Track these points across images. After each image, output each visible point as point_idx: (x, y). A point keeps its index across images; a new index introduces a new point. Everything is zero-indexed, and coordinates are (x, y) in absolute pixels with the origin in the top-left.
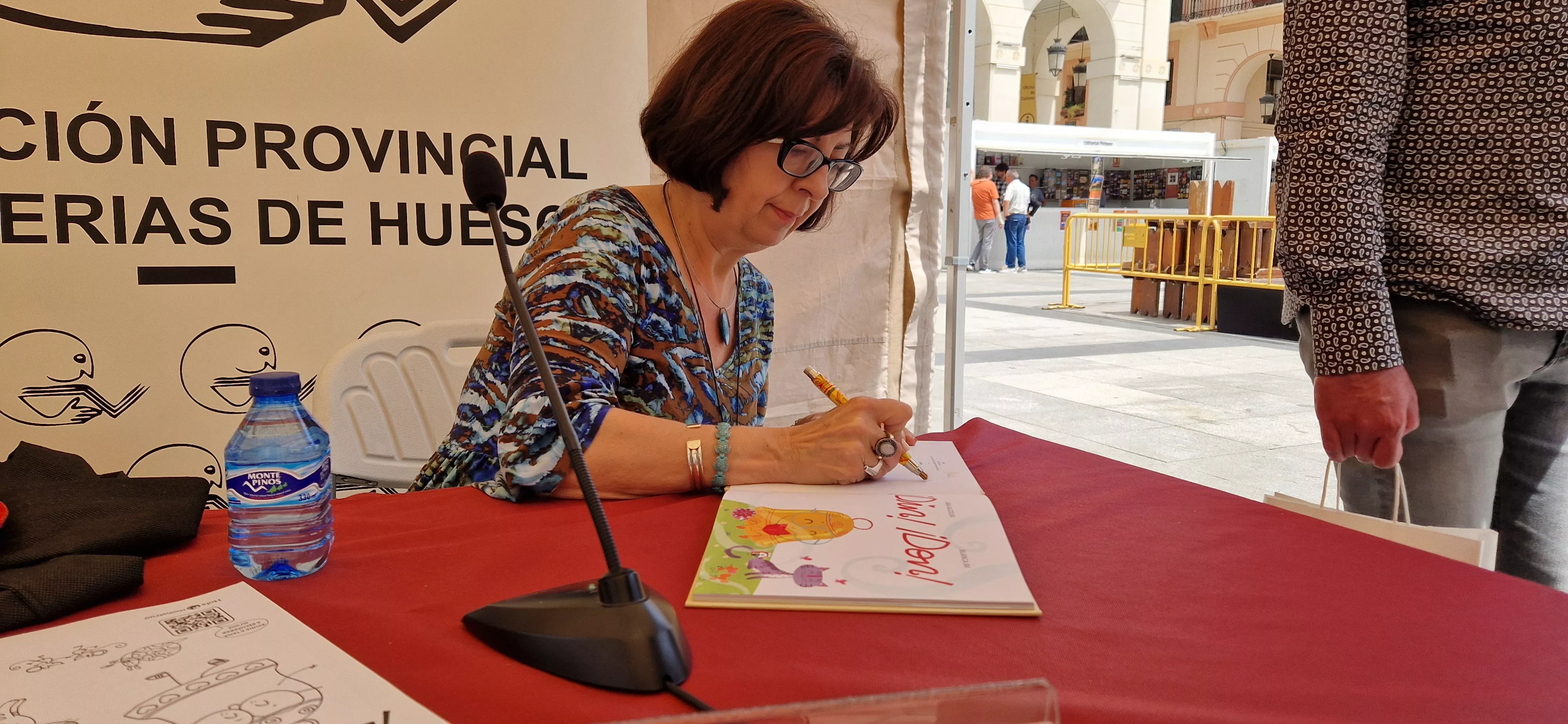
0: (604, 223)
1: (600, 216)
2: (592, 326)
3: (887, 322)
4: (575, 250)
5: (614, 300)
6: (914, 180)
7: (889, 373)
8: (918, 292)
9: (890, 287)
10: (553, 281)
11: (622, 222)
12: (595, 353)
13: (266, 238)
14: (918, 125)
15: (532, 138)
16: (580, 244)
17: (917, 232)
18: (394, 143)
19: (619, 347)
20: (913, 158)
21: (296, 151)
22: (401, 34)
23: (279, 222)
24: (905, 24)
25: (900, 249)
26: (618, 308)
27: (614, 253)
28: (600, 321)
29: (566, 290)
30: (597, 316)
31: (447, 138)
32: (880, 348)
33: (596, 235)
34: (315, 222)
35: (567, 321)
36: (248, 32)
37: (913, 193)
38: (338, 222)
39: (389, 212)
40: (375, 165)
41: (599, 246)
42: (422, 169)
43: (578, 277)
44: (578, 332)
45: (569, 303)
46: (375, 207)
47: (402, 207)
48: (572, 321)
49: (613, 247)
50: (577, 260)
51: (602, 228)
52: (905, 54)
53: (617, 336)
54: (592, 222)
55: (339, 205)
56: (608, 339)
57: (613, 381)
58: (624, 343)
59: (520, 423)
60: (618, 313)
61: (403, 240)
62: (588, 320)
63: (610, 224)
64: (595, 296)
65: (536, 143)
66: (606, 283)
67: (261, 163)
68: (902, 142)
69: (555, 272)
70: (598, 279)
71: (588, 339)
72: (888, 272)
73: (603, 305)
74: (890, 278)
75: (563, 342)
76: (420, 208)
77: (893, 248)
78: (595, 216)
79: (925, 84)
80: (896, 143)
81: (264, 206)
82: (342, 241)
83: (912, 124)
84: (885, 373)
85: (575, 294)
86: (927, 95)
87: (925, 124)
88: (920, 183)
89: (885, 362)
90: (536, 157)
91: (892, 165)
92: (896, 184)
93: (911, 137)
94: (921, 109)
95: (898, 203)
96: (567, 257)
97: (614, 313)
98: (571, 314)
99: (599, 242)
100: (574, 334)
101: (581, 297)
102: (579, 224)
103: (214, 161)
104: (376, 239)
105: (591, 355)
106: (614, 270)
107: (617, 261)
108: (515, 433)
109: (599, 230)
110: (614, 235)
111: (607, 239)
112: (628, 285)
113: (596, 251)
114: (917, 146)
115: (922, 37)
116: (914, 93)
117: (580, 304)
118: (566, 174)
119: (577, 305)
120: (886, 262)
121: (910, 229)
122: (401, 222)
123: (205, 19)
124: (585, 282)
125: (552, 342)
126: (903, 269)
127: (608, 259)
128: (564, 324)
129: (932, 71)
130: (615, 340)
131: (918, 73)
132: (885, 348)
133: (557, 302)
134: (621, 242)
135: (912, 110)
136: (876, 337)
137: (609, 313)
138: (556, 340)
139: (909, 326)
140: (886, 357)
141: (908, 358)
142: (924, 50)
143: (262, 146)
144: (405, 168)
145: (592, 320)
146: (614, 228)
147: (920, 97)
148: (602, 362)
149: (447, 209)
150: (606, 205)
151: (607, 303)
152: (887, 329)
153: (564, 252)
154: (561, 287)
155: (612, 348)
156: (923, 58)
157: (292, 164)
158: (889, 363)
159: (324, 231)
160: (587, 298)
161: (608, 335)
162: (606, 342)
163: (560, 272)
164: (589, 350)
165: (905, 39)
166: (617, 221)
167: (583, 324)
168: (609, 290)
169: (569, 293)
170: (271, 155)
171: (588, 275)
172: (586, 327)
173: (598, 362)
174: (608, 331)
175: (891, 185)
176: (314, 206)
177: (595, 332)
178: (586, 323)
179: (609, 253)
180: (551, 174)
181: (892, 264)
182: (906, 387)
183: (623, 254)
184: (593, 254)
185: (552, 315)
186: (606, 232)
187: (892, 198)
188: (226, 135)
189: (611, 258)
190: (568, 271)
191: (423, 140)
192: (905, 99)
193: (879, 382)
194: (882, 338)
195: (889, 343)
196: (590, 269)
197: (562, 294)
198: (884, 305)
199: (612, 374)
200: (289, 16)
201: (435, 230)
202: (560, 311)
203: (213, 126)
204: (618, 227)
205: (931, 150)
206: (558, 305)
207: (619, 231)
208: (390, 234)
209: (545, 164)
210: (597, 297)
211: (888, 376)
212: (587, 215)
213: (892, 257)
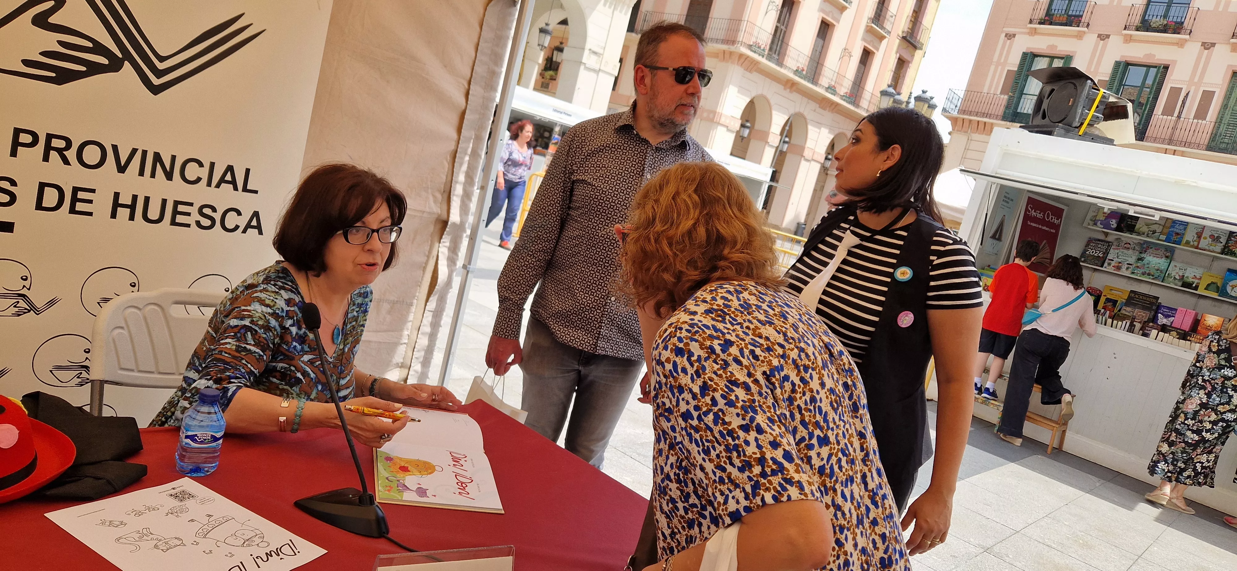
0: (268, 297)
1: (267, 293)
2: (248, 347)
3: (417, 294)
4: (249, 308)
5: (264, 336)
6: (451, 215)
7: (412, 324)
8: (439, 280)
9: (424, 274)
10: (234, 322)
11: (279, 297)
12: (246, 361)
13: (39, 206)
14: (460, 183)
15: (228, 165)
16: (252, 306)
17: (448, 244)
18: (138, 156)
19: (261, 359)
20: (453, 202)
21: (71, 154)
22: (156, 90)
23: (50, 197)
24: (464, 125)
25: (434, 253)
26: (266, 340)
27: (269, 313)
28: (254, 346)
29: (239, 328)
30: (253, 343)
31: (174, 158)
32: (409, 308)
33: (262, 302)
34: (75, 200)
35: (235, 343)
36: (54, 75)
37: (449, 223)
38: (90, 202)
39: (125, 199)
40: (122, 169)
41: (262, 308)
42: (153, 175)
43: (247, 322)
44: (239, 349)
45: (239, 335)
46: (117, 195)
47: (135, 198)
48: (238, 344)
49: (269, 310)
50: (248, 313)
51: (267, 300)
52: (460, 142)
53: (262, 354)
54: (262, 295)
55: (93, 191)
56: (256, 355)
57: (253, 375)
58: (265, 357)
59: (193, 392)
60: (265, 342)
61: (132, 218)
62: (247, 344)
63: (272, 298)
64: (254, 332)
65: (230, 169)
66: (261, 327)
67: (46, 158)
68: (448, 191)
69: (235, 318)
70: (257, 324)
71: (244, 354)
72: (424, 265)
73: (257, 337)
74: (424, 269)
75: (229, 354)
76: (147, 199)
77: (430, 252)
78: (265, 292)
79: (469, 161)
80: (444, 192)
81: (42, 186)
82: (90, 214)
83: (457, 182)
84: (410, 324)
85: (243, 331)
86: (469, 167)
87: (464, 184)
88: (455, 217)
89: (411, 317)
90: (228, 177)
91: (439, 205)
92: (439, 216)
93: (454, 190)
94: (464, 175)
95: (439, 226)
96: (244, 310)
97: (263, 342)
98: (238, 340)
99: (263, 307)
100: (237, 351)
101: (246, 332)
102: (255, 295)
103: (14, 154)
104: (114, 215)
105: (244, 362)
106: (268, 321)
107: (270, 317)
108: (190, 397)
109: (264, 300)
110: (272, 304)
111: (267, 306)
112: (273, 329)
113: (260, 311)
114: (457, 196)
115: (473, 134)
116: (461, 165)
117: (244, 336)
118: (245, 189)
119: (242, 336)
120: (424, 259)
121: (443, 242)
122: (132, 207)
123: (26, 63)
124: (250, 325)
125: (223, 354)
126: (434, 265)
127: (265, 316)
128: (233, 345)
129: (475, 154)
130: (260, 355)
131: (466, 154)
132: (413, 309)
133: (233, 334)
134: (274, 308)
135: (458, 174)
136: (409, 301)
137: (260, 342)
138: (226, 353)
139: (431, 299)
140: (413, 314)
141: (427, 317)
142: (472, 141)
143: (48, 148)
144: (141, 173)
145: (250, 344)
146: (273, 300)
147: (465, 167)
148: (249, 366)
149: (164, 201)
150: (271, 288)
151: (260, 337)
152: (416, 298)
153: (243, 308)
154: (236, 326)
155: (257, 359)
156: (471, 145)
157: (66, 162)
158: (414, 318)
159: (79, 206)
160: (249, 333)
161: (257, 353)
162: (255, 356)
163: (238, 318)
164: (243, 359)
165: (462, 134)
166: (276, 297)
167: (243, 346)
168: (262, 330)
169: (240, 329)
170: (53, 154)
171: (252, 322)
172: (245, 347)
173: (247, 365)
174: (257, 350)
175: (436, 216)
176: (76, 190)
177: (250, 350)
178: (245, 345)
179: (266, 313)
180: (236, 188)
181: (427, 261)
182: (422, 334)
183: (275, 315)
184: (257, 312)
185: (228, 340)
186: (267, 302)
187: (435, 222)
188: (25, 138)
189: (266, 315)
190: (242, 318)
191: (157, 157)
192: (455, 167)
193: (405, 328)
194: (412, 303)
195: (416, 306)
196: (254, 319)
197: (236, 330)
198: (419, 284)
199: (254, 372)
200: (84, 69)
201: (154, 214)
202: (233, 339)
203: (17, 132)
204: (275, 300)
205: (466, 200)
206: (232, 336)
207: (275, 302)
208: (122, 213)
209: (234, 182)
210: (254, 333)
211: (412, 326)
212: (261, 291)
213: (428, 257)
